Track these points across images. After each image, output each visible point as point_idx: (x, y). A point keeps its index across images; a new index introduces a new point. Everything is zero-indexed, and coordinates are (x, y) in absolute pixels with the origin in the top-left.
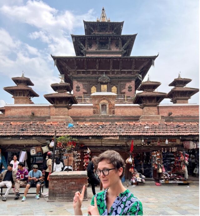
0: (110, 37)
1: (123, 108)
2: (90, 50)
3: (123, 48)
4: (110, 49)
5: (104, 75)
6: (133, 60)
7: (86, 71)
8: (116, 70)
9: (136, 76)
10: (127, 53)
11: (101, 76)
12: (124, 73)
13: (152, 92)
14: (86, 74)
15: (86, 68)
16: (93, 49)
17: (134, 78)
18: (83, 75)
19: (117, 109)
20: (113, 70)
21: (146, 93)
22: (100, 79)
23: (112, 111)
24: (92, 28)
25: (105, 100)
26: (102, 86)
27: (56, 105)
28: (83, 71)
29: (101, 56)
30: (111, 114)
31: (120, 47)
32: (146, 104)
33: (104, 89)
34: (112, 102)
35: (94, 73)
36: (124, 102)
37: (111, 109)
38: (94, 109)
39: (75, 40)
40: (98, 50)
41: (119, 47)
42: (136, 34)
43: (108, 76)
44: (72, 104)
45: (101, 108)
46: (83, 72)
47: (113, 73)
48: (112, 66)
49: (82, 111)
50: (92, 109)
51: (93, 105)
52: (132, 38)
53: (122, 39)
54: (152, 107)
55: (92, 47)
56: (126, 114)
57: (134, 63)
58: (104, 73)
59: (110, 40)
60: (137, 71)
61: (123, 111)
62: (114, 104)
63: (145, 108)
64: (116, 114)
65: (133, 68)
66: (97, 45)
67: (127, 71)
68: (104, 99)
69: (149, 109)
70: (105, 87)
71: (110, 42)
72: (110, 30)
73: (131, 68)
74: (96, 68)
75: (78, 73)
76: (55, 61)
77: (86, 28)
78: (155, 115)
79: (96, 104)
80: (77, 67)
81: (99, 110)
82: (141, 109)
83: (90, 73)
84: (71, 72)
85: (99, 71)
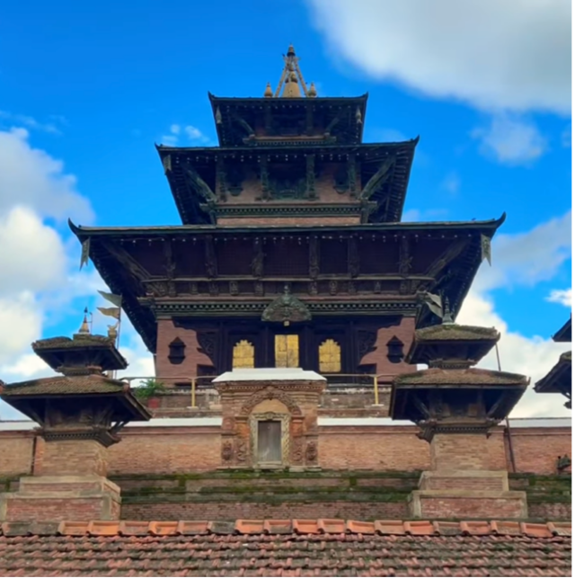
0: (309, 152)
1: (353, 437)
2: (233, 200)
3: (365, 190)
4: (312, 197)
5: (286, 298)
6: (400, 238)
7: (211, 282)
8: (334, 278)
9: (418, 300)
10: (387, 209)
11: (271, 300)
12: (367, 289)
13: (464, 371)
14: (213, 295)
15: (210, 271)
16: (247, 197)
17: (410, 306)
18: (199, 297)
19: (327, 441)
20: (321, 277)
21: (436, 373)
22: (268, 314)
23: (304, 448)
24: (243, 121)
25: (274, 401)
26: (278, 339)
27: (49, 428)
28: (200, 284)
29: (277, 222)
30: (298, 462)
31: (353, 190)
32: (439, 422)
33: (286, 350)
34: (306, 409)
35: (246, 287)
36: (367, 407)
37: (298, 441)
38: (225, 441)
39: (173, 163)
40: (264, 202)
41: (349, 190)
42: (414, 138)
43: (301, 300)
44: (126, 422)
45: (255, 435)
46: (202, 287)
47: (323, 286)
48: (315, 263)
49: (175, 448)
50: (218, 442)
51: (225, 420)
52: (400, 156)
53: (358, 159)
54: (468, 435)
55: (242, 189)
56: (365, 464)
57: (406, 249)
58: (286, 287)
59: (311, 163)
60: (422, 281)
61: (353, 447)
62: (314, 419)
63: (436, 438)
64: (324, 463)
65: (406, 270)
66: (261, 181)
67: (383, 282)
68: (270, 397)
69: (455, 443)
70: (289, 342)
71: (311, 172)
72: (315, 125)
73: (395, 270)
74: (251, 272)
75: (182, 288)
76: (85, 244)
77: (219, 121)
78: (481, 469)
79: (237, 418)
80: (173, 267)
81: (248, 446)
82: (424, 441)
83: (228, 291)
84: (149, 286)
85: (264, 283)
